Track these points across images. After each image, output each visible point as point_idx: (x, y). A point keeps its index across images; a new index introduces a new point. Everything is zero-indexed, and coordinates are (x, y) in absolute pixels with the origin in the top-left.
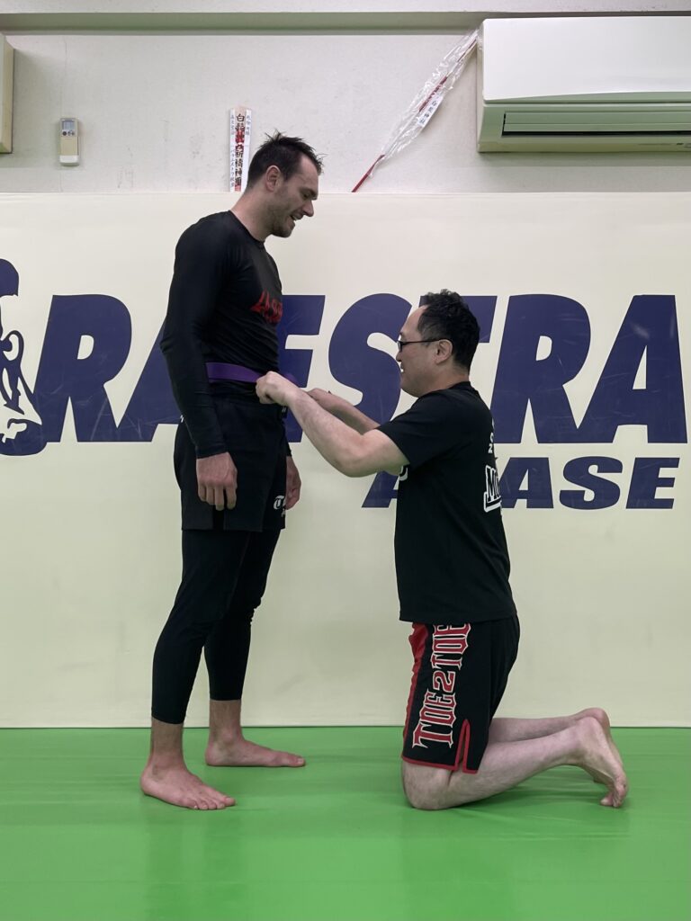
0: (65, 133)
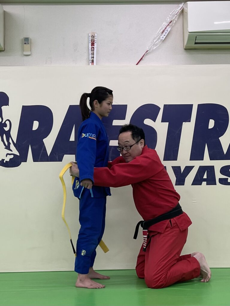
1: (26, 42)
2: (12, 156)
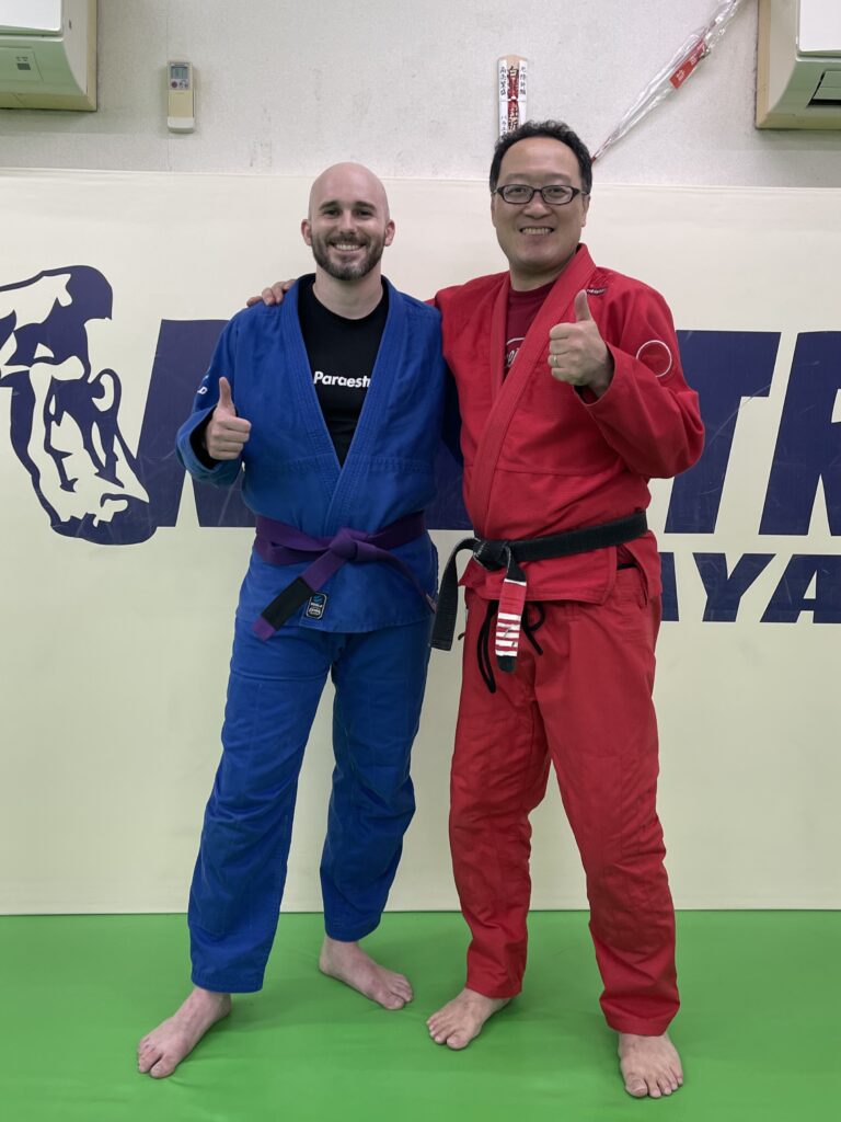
0: (174, 85)
1: (178, 81)
2: (122, 505)
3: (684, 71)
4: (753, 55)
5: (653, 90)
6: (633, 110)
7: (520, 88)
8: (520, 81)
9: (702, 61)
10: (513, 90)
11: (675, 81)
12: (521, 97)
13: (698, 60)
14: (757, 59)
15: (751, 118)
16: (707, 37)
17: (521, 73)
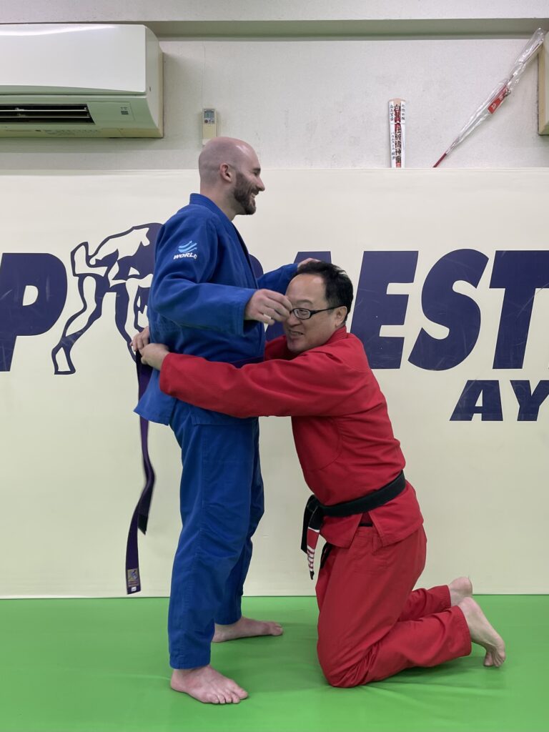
0: (206, 122)
1: (208, 119)
3: (495, 105)
4: (536, 94)
5: (478, 116)
6: (467, 126)
7: (402, 116)
8: (402, 112)
9: (505, 98)
10: (398, 118)
11: (491, 109)
12: (402, 121)
13: (504, 97)
14: (538, 96)
15: (535, 129)
16: (509, 84)
17: (402, 108)
